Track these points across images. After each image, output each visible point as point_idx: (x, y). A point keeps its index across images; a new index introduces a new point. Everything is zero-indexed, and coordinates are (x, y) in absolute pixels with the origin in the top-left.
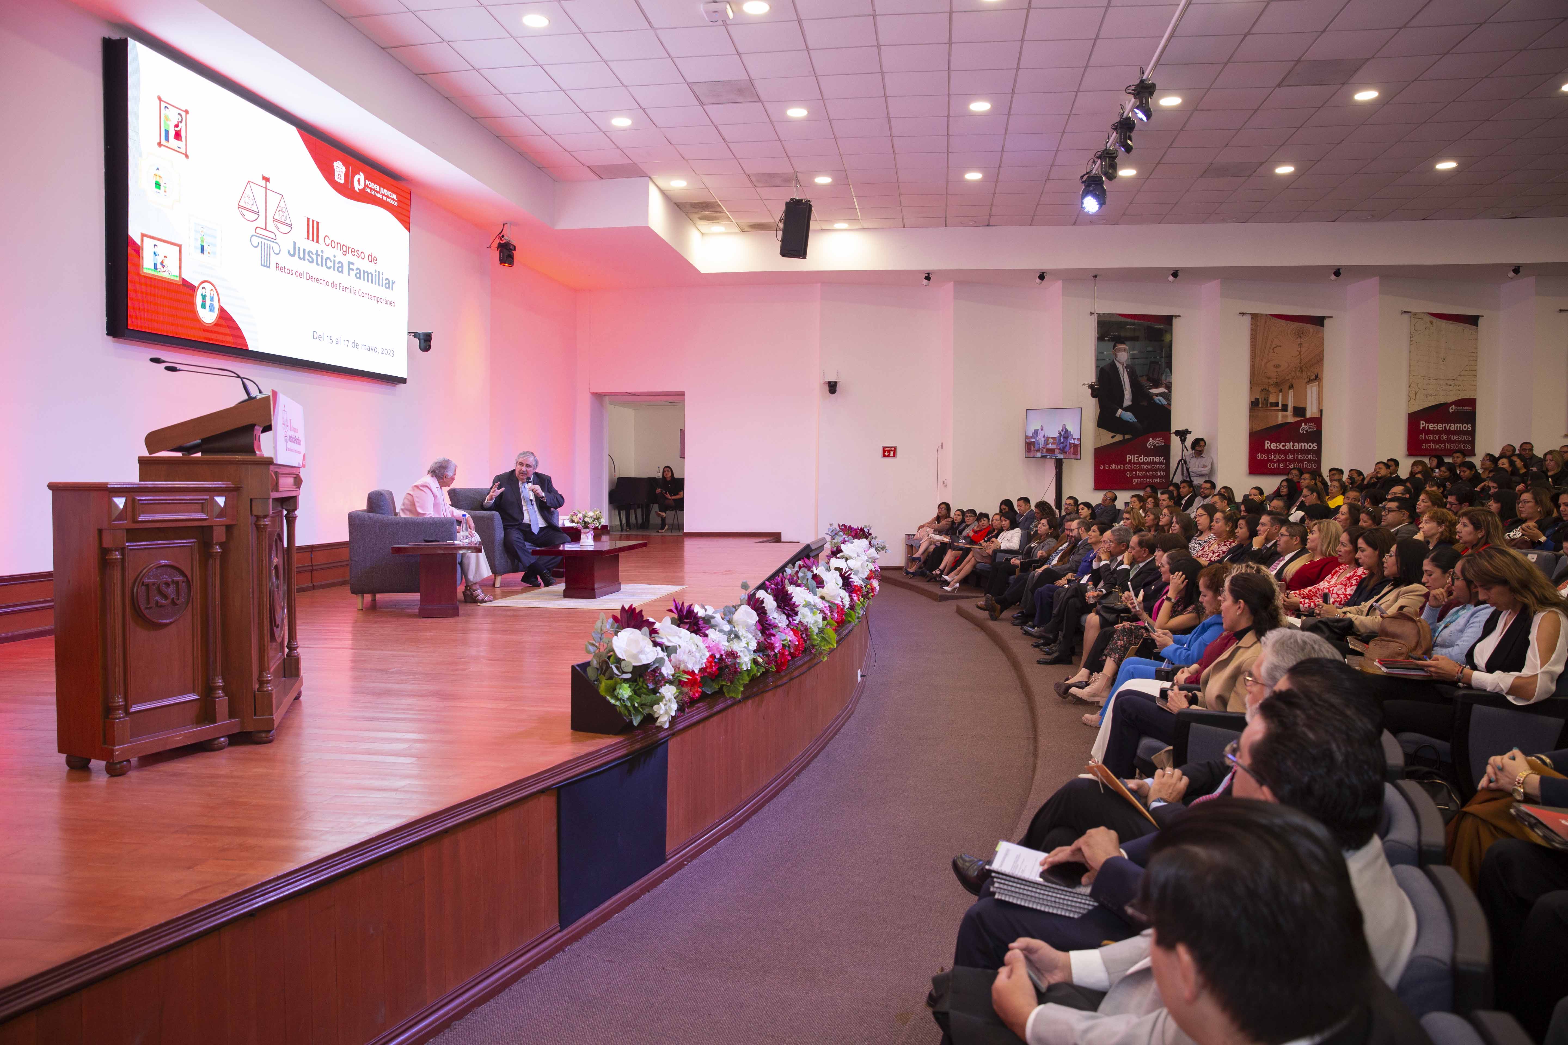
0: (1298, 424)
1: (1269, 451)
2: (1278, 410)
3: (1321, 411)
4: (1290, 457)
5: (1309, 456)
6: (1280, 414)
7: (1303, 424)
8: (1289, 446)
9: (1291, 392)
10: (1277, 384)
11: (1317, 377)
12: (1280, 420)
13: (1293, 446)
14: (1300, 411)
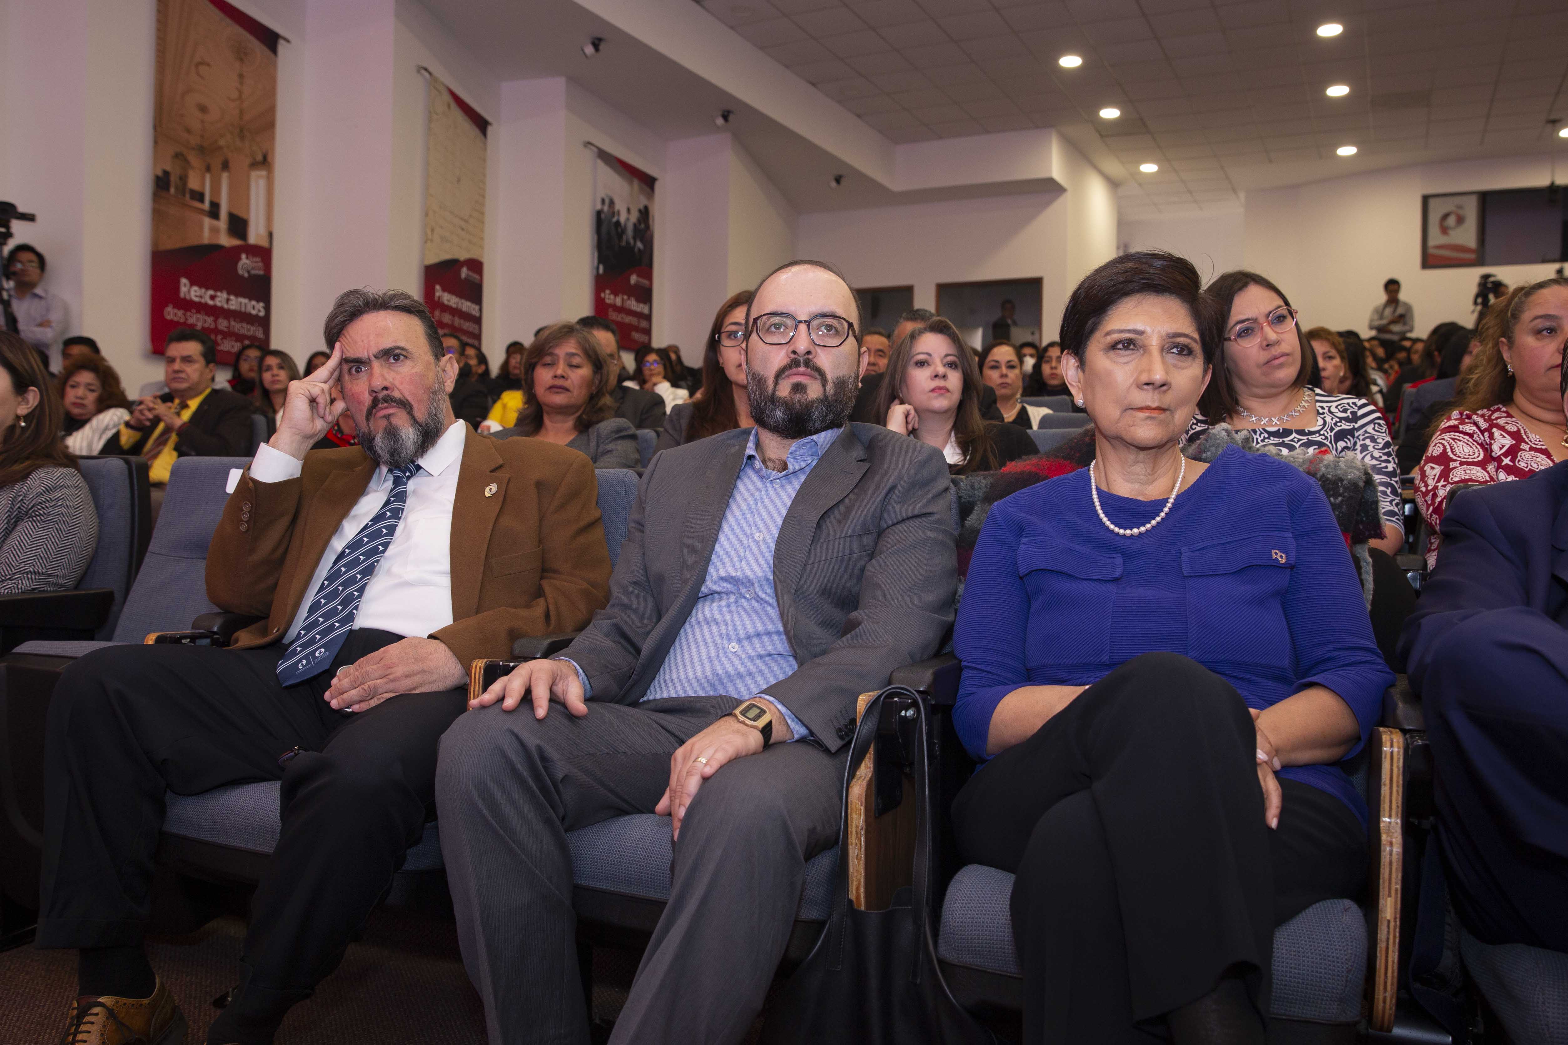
0: (234, 254)
1: (187, 305)
2: (202, 211)
3: (271, 235)
4: (223, 324)
5: (252, 328)
6: (207, 221)
7: (244, 256)
8: (221, 299)
9: (225, 176)
10: (201, 150)
11: (265, 158)
12: (206, 238)
13: (228, 300)
14: (238, 226)
